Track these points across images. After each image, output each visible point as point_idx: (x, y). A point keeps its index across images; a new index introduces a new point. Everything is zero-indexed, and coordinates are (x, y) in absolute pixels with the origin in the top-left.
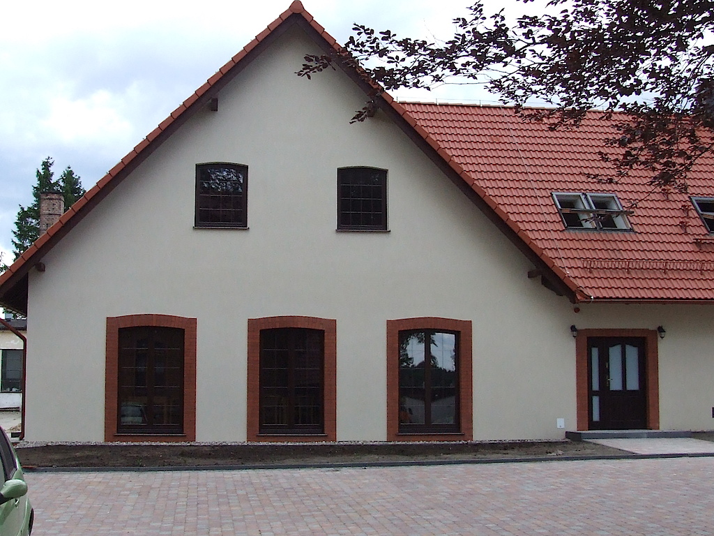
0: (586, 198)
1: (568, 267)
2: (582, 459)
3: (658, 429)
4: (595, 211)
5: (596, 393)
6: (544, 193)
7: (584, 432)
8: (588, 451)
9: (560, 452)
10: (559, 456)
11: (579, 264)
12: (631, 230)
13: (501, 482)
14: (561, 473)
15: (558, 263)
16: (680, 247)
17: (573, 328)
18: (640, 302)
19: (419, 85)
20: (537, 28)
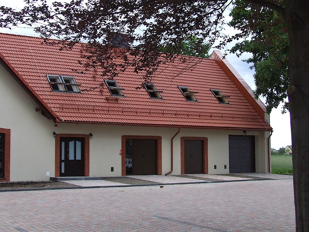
0: (61, 78)
1: (53, 107)
2: (59, 189)
3: (89, 176)
4: (65, 84)
5: (63, 161)
6: (43, 75)
7: (58, 177)
8: (61, 186)
9: (49, 186)
10: (49, 188)
11: (58, 106)
12: (80, 92)
13: (26, 199)
14: (51, 195)
15: (49, 105)
16: (100, 101)
17: (54, 133)
18: (83, 123)
19: (6, 27)
20: (61, 7)
